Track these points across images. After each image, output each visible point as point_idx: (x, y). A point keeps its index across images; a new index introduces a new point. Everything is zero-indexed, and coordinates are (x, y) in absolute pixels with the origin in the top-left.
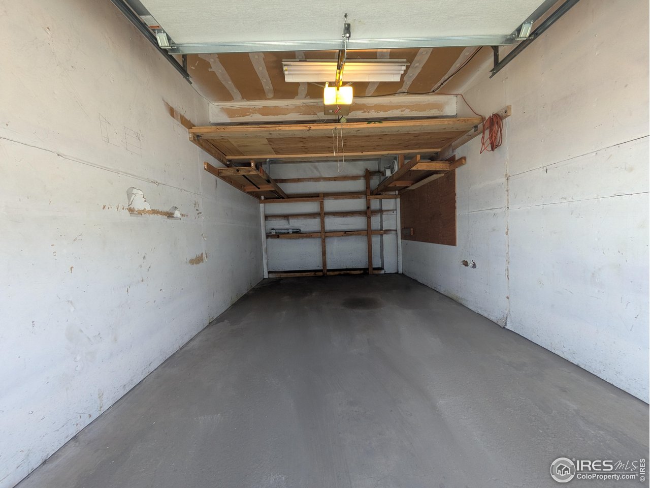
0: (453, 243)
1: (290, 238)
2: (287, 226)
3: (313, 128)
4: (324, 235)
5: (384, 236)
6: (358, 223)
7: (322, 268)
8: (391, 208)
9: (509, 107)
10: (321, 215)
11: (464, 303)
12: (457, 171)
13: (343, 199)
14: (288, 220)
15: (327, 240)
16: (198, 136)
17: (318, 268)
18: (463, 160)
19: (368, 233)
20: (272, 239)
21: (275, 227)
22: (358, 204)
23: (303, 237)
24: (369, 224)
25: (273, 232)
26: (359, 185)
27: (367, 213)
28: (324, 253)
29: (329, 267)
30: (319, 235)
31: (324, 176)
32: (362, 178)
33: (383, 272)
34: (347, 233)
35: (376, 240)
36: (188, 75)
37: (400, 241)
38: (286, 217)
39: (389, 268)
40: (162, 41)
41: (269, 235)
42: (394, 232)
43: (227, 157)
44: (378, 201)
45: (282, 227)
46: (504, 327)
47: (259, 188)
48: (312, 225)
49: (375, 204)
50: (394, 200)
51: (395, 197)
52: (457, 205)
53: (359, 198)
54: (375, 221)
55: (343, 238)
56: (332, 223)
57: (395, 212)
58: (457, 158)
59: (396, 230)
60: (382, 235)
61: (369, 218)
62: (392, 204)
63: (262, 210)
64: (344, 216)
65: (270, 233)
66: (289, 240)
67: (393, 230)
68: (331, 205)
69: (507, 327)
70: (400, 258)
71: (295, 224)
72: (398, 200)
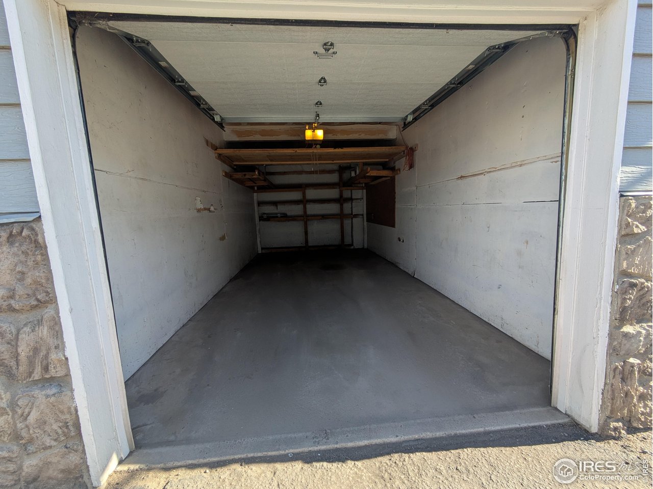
0: (393, 226)
1: (279, 221)
2: (276, 211)
3: (298, 151)
4: (306, 218)
5: (353, 219)
6: (333, 208)
7: (304, 245)
8: (359, 197)
9: (417, 145)
10: (304, 202)
11: (398, 265)
12: (397, 177)
13: (322, 189)
14: (277, 206)
15: (309, 223)
16: (220, 154)
17: (302, 245)
18: (399, 172)
19: (341, 217)
20: (263, 222)
21: (266, 212)
22: (333, 193)
23: (289, 220)
24: (342, 209)
25: (265, 216)
26: (334, 178)
27: (341, 200)
28: (306, 233)
29: (310, 244)
30: (302, 218)
31: (306, 170)
32: (337, 172)
33: (352, 247)
34: (324, 217)
35: (347, 222)
36: (223, 127)
37: (366, 223)
38: (275, 203)
39: (358, 244)
40: (217, 119)
41: (261, 218)
42: (361, 216)
43: (234, 163)
44: (350, 191)
45: (271, 212)
46: (413, 277)
47: (256, 183)
48: (297, 210)
49: (347, 194)
50: (361, 191)
51: (362, 188)
52: (396, 200)
53: (334, 188)
54: (347, 207)
55: (321, 220)
56: (313, 209)
57: (362, 201)
58: (396, 168)
59: (363, 215)
60: (352, 219)
61: (342, 205)
62: (360, 194)
63: (255, 198)
64: (322, 203)
65: (262, 217)
66: (278, 223)
67: (361, 215)
68: (311, 194)
69: (415, 276)
70: (366, 236)
71: (282, 209)
72: (365, 191)
